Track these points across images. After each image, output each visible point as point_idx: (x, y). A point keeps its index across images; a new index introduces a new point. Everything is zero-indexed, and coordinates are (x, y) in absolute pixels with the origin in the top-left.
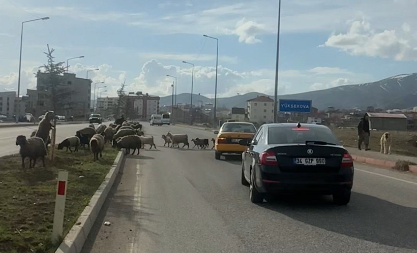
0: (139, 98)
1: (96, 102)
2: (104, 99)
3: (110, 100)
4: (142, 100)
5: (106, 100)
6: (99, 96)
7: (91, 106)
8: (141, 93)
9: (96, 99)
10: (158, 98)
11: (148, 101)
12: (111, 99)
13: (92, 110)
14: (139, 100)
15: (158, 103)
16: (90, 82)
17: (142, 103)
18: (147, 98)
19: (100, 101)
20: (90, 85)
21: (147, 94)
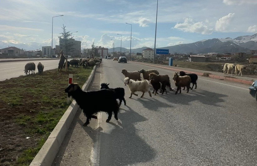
0: (100, 49)
1: (83, 51)
2: (86, 49)
3: (88, 50)
5: (87, 50)
6: (84, 48)
7: (81, 52)
8: (101, 47)
9: (83, 49)
10: (107, 49)
11: (104, 50)
12: (89, 49)
13: (82, 54)
15: (108, 51)
16: (80, 42)
17: (101, 51)
18: (103, 49)
19: (85, 50)
20: (80, 44)
21: (103, 47)
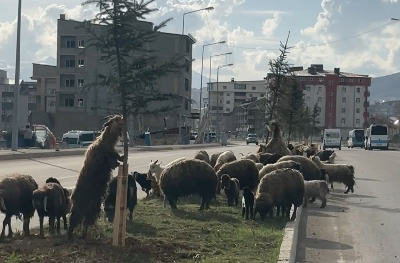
0: (314, 81)
1: (205, 95)
2: (225, 85)
3: (240, 89)
4: (323, 87)
5: (231, 88)
6: (214, 79)
8: (320, 68)
9: (205, 85)
10: (365, 81)
11: (339, 88)
12: (243, 85)
13: (195, 116)
14: (317, 87)
15: (367, 94)
16: (187, 41)
17: (323, 94)
18: (337, 79)
19: (215, 90)
20: (189, 50)
21: (337, 70)
